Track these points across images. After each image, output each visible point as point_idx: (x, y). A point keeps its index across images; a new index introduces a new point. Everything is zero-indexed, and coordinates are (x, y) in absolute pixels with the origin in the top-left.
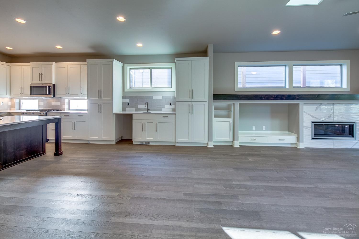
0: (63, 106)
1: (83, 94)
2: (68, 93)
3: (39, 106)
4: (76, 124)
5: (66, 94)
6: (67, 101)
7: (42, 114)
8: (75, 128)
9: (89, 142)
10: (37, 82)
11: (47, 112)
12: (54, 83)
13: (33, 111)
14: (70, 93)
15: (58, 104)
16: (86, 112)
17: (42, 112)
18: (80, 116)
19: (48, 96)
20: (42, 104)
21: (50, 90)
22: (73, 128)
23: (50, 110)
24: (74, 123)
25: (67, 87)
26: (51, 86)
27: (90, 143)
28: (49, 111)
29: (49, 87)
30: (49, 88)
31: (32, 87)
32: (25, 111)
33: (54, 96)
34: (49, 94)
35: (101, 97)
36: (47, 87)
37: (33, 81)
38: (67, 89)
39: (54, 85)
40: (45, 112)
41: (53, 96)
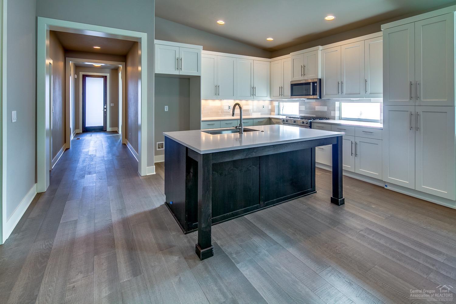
0: (332, 112)
1: (369, 92)
2: (342, 92)
3: (300, 111)
4: (358, 146)
5: (338, 92)
6: (337, 104)
7: (306, 123)
8: (358, 153)
9: (386, 186)
10: (299, 78)
11: (311, 120)
12: (320, 77)
13: (294, 118)
14: (345, 91)
15: (325, 109)
16: (380, 125)
17: (305, 121)
18: (368, 132)
19: (312, 97)
20: (303, 108)
21: (315, 88)
22: (354, 152)
23: (314, 118)
24: (356, 144)
25: (340, 83)
26: (316, 82)
27: (388, 188)
28: (314, 120)
29: (314, 83)
30: (314, 85)
31: (293, 85)
32: (284, 117)
33: (320, 97)
34: (314, 94)
35: (417, 98)
36: (311, 84)
37: (293, 77)
38: (340, 85)
39: (320, 80)
40: (309, 121)
41: (318, 98)
